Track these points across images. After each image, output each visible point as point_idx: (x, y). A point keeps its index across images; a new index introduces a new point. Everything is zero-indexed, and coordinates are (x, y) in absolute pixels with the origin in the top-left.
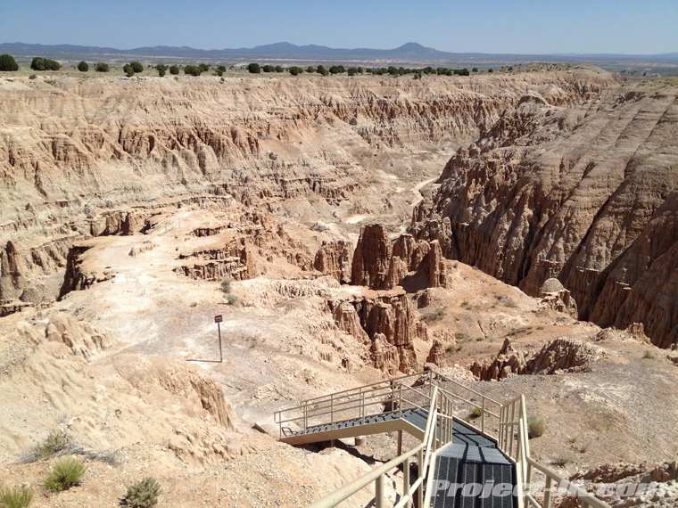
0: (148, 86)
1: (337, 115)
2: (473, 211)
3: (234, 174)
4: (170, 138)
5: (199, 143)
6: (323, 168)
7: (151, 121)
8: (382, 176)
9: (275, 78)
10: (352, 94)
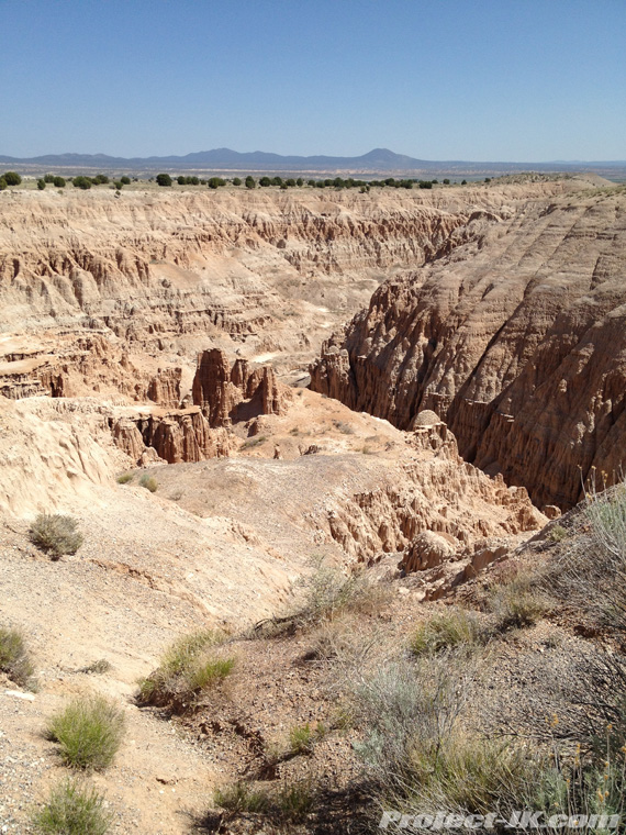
0: (24, 201)
1: (263, 236)
2: (373, 342)
3: (118, 305)
4: (40, 262)
5: (76, 268)
6: (228, 297)
7: (17, 242)
8: (306, 308)
9: (188, 191)
10: (282, 211)
